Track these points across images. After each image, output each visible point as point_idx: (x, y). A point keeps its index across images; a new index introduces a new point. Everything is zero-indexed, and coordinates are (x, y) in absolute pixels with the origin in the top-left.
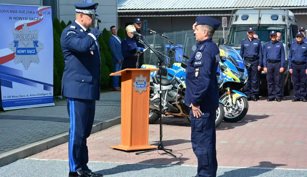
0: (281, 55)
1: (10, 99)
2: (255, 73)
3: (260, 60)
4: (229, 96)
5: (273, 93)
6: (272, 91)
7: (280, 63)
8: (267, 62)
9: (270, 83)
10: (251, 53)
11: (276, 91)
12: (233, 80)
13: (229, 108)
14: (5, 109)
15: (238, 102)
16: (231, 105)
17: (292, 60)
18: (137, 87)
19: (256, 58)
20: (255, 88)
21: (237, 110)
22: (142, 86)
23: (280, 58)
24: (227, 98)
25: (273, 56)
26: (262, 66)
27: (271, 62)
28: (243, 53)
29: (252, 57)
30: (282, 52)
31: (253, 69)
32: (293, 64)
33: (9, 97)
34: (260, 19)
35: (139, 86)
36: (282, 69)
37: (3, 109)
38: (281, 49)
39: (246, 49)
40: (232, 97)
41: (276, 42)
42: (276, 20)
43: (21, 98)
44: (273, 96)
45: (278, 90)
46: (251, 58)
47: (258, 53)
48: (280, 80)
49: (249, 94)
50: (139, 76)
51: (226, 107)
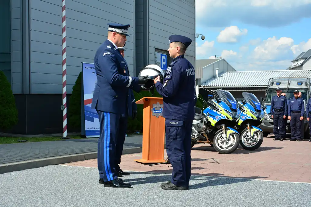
0: (301, 107)
1: (92, 129)
2: (281, 121)
3: (285, 111)
4: (249, 130)
5: (295, 135)
6: (294, 134)
7: (300, 113)
8: (291, 112)
9: (293, 128)
10: (278, 106)
11: (297, 134)
12: (251, 117)
13: (249, 139)
14: (87, 137)
15: (255, 135)
16: (249, 137)
17: (309, 111)
18: (154, 112)
19: (282, 109)
20: (281, 131)
21: (254, 141)
22: (159, 112)
23: (301, 109)
24: (247, 132)
25: (295, 108)
26: (287, 116)
27: (294, 112)
28: (273, 106)
29: (280, 108)
30: (302, 106)
31: (280, 118)
32: (309, 114)
33: (91, 128)
34: (289, 84)
35: (156, 112)
36: (302, 118)
37: (86, 137)
38: (301, 103)
39: (275, 103)
40: (250, 131)
41: (298, 98)
42: (301, 85)
43: (95, 129)
44: (295, 138)
45: (299, 133)
46: (278, 109)
47: (284, 106)
48: (300, 126)
49: (277, 136)
50: (156, 103)
51: (246, 138)
